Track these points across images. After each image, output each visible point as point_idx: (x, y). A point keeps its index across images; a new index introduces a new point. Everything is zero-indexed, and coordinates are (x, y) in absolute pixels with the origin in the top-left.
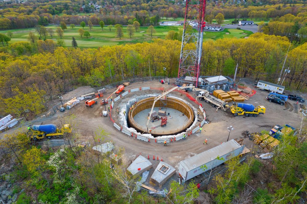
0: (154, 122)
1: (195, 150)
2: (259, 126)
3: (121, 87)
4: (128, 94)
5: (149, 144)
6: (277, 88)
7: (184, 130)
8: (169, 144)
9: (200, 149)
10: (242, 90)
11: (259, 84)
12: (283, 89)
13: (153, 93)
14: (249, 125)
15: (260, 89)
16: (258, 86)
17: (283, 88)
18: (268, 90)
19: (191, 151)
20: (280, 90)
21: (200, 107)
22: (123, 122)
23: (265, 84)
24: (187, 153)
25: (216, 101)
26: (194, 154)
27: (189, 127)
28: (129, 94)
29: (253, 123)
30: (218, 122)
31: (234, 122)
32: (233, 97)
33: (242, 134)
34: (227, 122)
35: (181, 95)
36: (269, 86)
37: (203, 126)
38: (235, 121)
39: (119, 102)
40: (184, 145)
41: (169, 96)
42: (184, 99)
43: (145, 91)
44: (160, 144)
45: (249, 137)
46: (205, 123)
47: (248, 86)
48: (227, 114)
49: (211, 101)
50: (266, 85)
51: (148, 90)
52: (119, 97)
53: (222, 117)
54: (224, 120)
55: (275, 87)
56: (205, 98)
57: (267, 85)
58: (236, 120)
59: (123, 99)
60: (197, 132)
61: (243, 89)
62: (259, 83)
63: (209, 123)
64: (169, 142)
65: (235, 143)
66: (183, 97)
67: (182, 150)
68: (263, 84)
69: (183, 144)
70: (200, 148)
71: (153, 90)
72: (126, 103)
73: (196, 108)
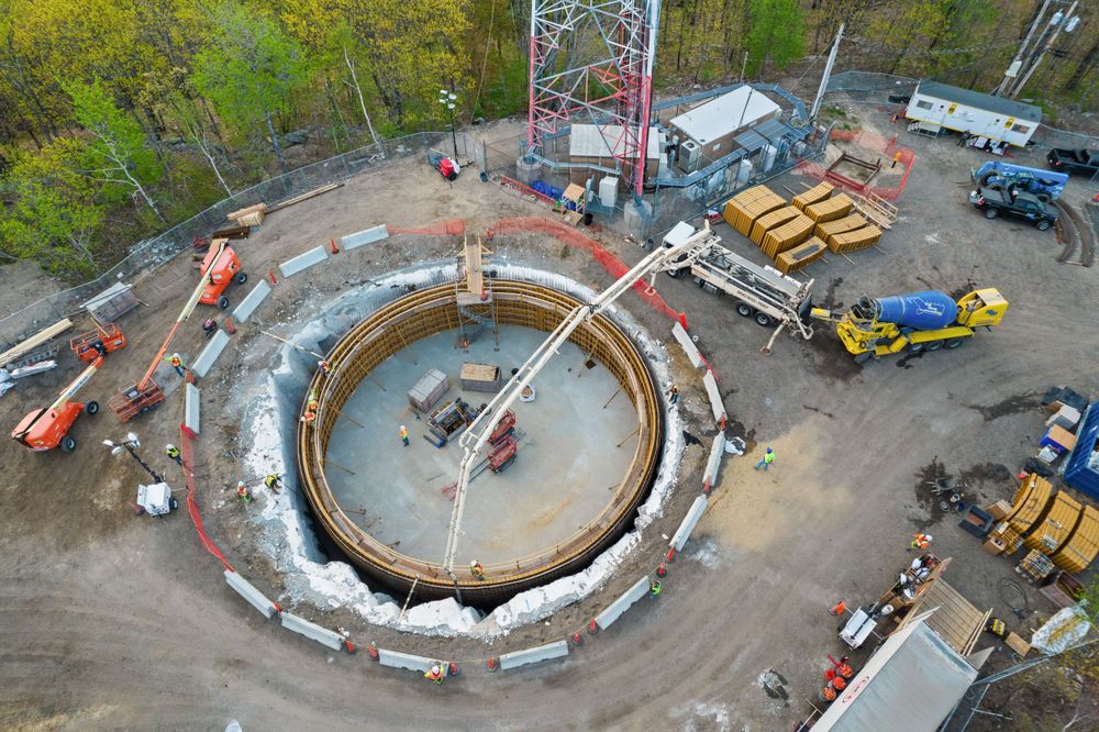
0: (453, 449)
1: (714, 678)
2: (982, 409)
3: (219, 258)
4: (269, 297)
5: (457, 692)
6: (1004, 118)
7: (627, 525)
8: (564, 666)
9: (736, 666)
10: (844, 147)
11: (921, 104)
12: (1033, 126)
13: (407, 263)
14: (934, 416)
15: (923, 131)
16: (912, 111)
17: (1032, 117)
19: (692, 694)
20: (1017, 128)
21: (679, 331)
22: (277, 525)
23: (948, 104)
24: (675, 713)
25: (757, 283)
26: (714, 710)
27: (646, 495)
28: (278, 293)
29: (951, 397)
30: (786, 430)
31: (863, 413)
32: (827, 228)
34: (830, 416)
35: (565, 254)
36: (965, 114)
37: (719, 477)
38: (866, 400)
39: (229, 370)
40: (648, 654)
41: (500, 269)
42: (581, 281)
43: (362, 252)
44: (517, 679)
45: (952, 505)
46: (726, 456)
47: (866, 116)
48: (819, 359)
49: (732, 290)
50: (952, 110)
51: (377, 244)
52: (220, 339)
53: (798, 386)
54: (816, 410)
55: (992, 116)
56: (697, 270)
57: (960, 108)
58: (873, 396)
59: (246, 338)
60: (696, 535)
61: (847, 141)
62: (917, 97)
63: (745, 451)
64: (566, 652)
65: (939, 652)
66: (576, 262)
67: (646, 698)
68: (936, 102)
69: (645, 646)
70: (733, 657)
71: (405, 243)
72: (271, 364)
73: (659, 342)
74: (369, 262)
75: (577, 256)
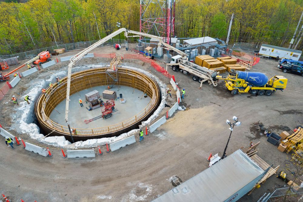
0: (93, 111)
1: (151, 174)
2: (279, 111)
3: (44, 54)
4: (54, 65)
5: (47, 162)
6: (291, 53)
7: (136, 126)
8: (92, 161)
9: (161, 172)
10: (238, 58)
11: (263, 49)
12: (299, 55)
13: (97, 63)
14: (260, 111)
15: (264, 57)
16: (261, 52)
17: (299, 52)
18: (276, 57)
19: (139, 179)
20: (294, 56)
21: (172, 81)
22: (21, 112)
23: (271, 49)
24: (129, 184)
25: (199, 69)
26: (146, 186)
27: (146, 119)
28: (57, 64)
29: (267, 107)
30: (202, 107)
31: (232, 106)
32: (227, 65)
33: (251, 131)
34: (220, 105)
35: (143, 65)
36: (277, 52)
37: (173, 115)
38: (234, 104)
39: (32, 77)
40: (126, 162)
41: (122, 66)
42: (146, 70)
44: (72, 162)
45: (265, 135)
46: (177, 110)
47: (247, 54)
48: (218, 92)
49: (191, 71)
50: (273, 51)
51: (90, 58)
52: (35, 70)
53: (209, 97)
54: (215, 104)
55: (286, 52)
56: (181, 66)
57: (275, 50)
58: (237, 102)
59: (42, 72)
60: (159, 129)
61: (239, 56)
62: (262, 47)
63: (185, 110)
64: (94, 156)
66: (145, 67)
67: (119, 177)
68: (268, 48)
69: (126, 159)
70: (161, 169)
71: (98, 59)
72: (46, 78)
73: (165, 84)
74: (86, 62)
75: (147, 65)
